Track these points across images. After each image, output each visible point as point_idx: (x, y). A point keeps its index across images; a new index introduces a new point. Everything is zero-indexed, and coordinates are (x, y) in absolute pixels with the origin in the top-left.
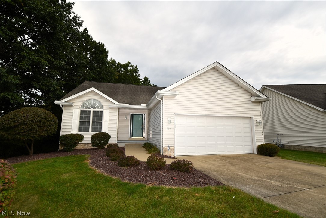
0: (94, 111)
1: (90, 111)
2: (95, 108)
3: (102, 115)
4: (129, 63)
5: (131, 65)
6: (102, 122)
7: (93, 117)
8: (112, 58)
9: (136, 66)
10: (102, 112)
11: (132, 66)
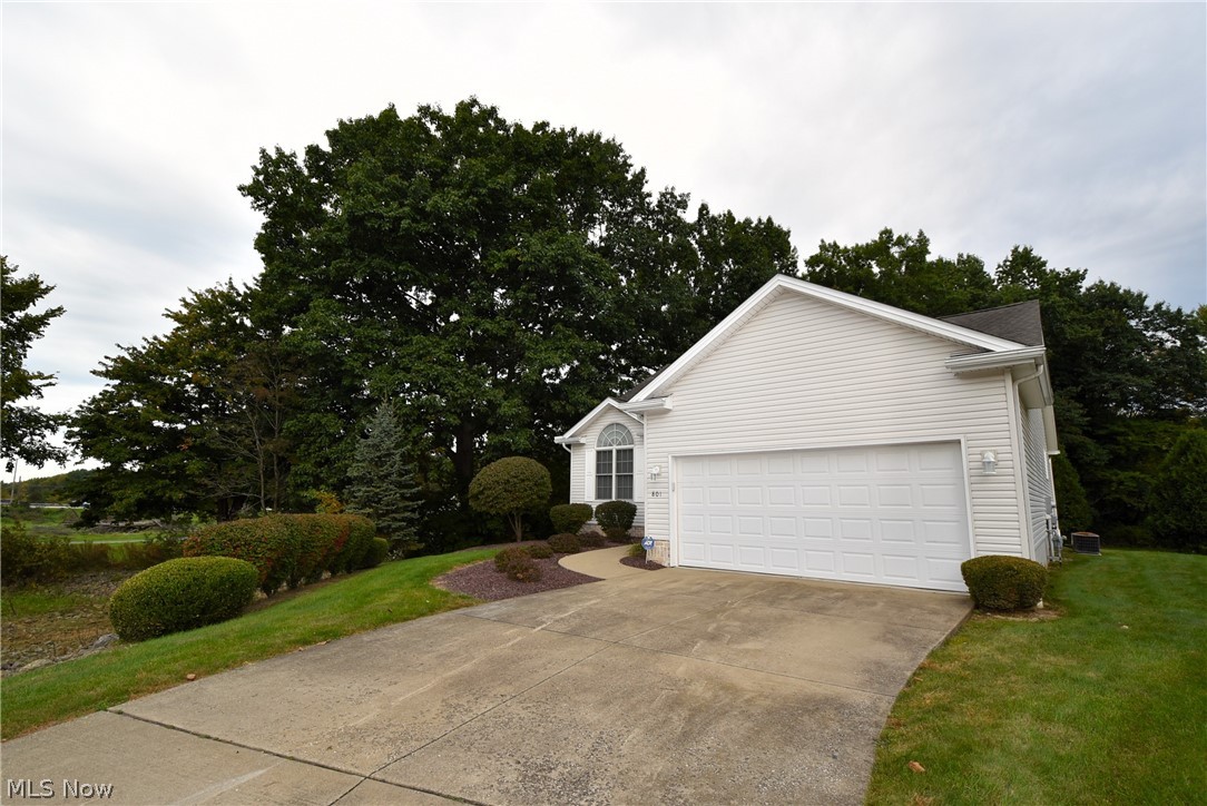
0: (618, 451)
1: (611, 452)
2: (620, 444)
3: (632, 458)
4: (887, 233)
5: (895, 238)
6: (632, 476)
7: (618, 464)
8: (822, 241)
9: (921, 233)
10: (631, 450)
11: (901, 241)
